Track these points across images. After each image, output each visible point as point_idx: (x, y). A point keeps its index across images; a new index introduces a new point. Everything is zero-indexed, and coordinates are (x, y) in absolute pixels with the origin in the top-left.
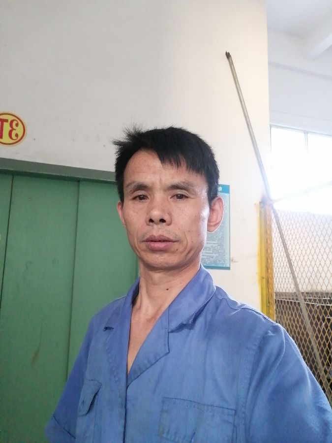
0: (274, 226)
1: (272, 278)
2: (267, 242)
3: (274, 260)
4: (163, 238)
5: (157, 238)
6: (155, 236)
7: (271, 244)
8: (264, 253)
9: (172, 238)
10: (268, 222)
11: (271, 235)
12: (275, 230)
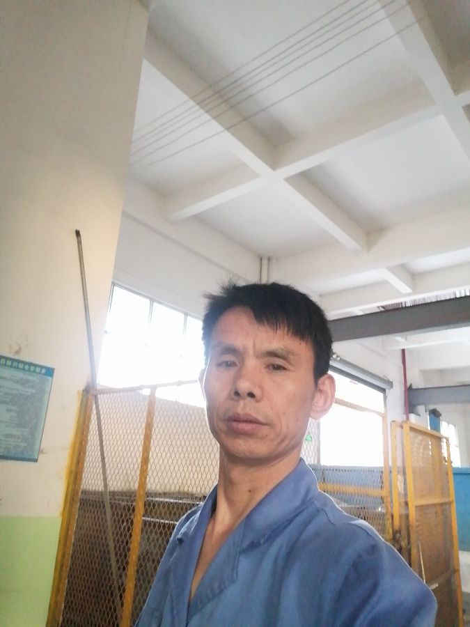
0: (94, 417)
1: (82, 472)
2: (83, 434)
3: (87, 453)
4: (249, 418)
5: (242, 417)
6: (239, 415)
7: (87, 436)
8: (77, 446)
9: (261, 419)
10: (88, 413)
11: (88, 426)
12: (93, 422)
